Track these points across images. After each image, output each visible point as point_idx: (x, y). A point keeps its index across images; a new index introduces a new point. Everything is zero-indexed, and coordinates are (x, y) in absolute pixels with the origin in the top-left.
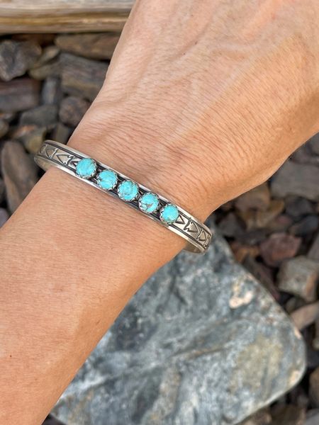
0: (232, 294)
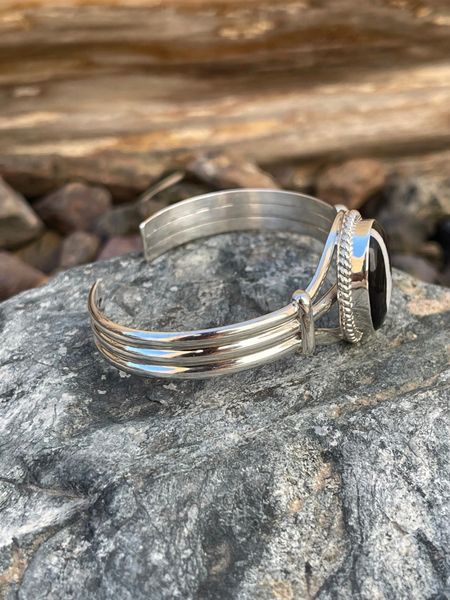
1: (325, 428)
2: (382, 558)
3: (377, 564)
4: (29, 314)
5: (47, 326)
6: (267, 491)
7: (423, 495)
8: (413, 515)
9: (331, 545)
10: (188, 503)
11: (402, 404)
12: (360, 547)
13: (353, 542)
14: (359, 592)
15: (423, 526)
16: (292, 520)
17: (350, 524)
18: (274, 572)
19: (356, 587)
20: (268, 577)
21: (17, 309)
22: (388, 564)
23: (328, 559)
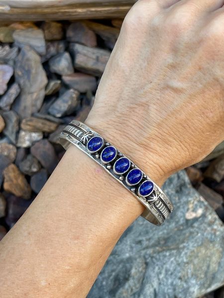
0: (188, 210)
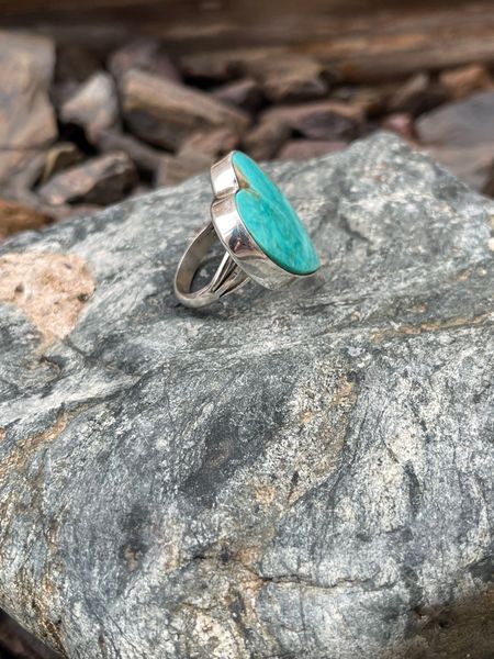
1: (358, 350)
2: (366, 481)
3: (359, 486)
4: (152, 210)
5: (161, 222)
6: (283, 400)
7: (425, 429)
8: (409, 446)
9: (324, 460)
10: (207, 400)
11: (441, 337)
12: (349, 466)
13: (344, 462)
14: (333, 508)
15: (414, 459)
16: (296, 430)
17: (349, 443)
18: (262, 475)
19: (332, 503)
20: (256, 478)
21: (146, 204)
22: (369, 487)
23: (317, 472)
